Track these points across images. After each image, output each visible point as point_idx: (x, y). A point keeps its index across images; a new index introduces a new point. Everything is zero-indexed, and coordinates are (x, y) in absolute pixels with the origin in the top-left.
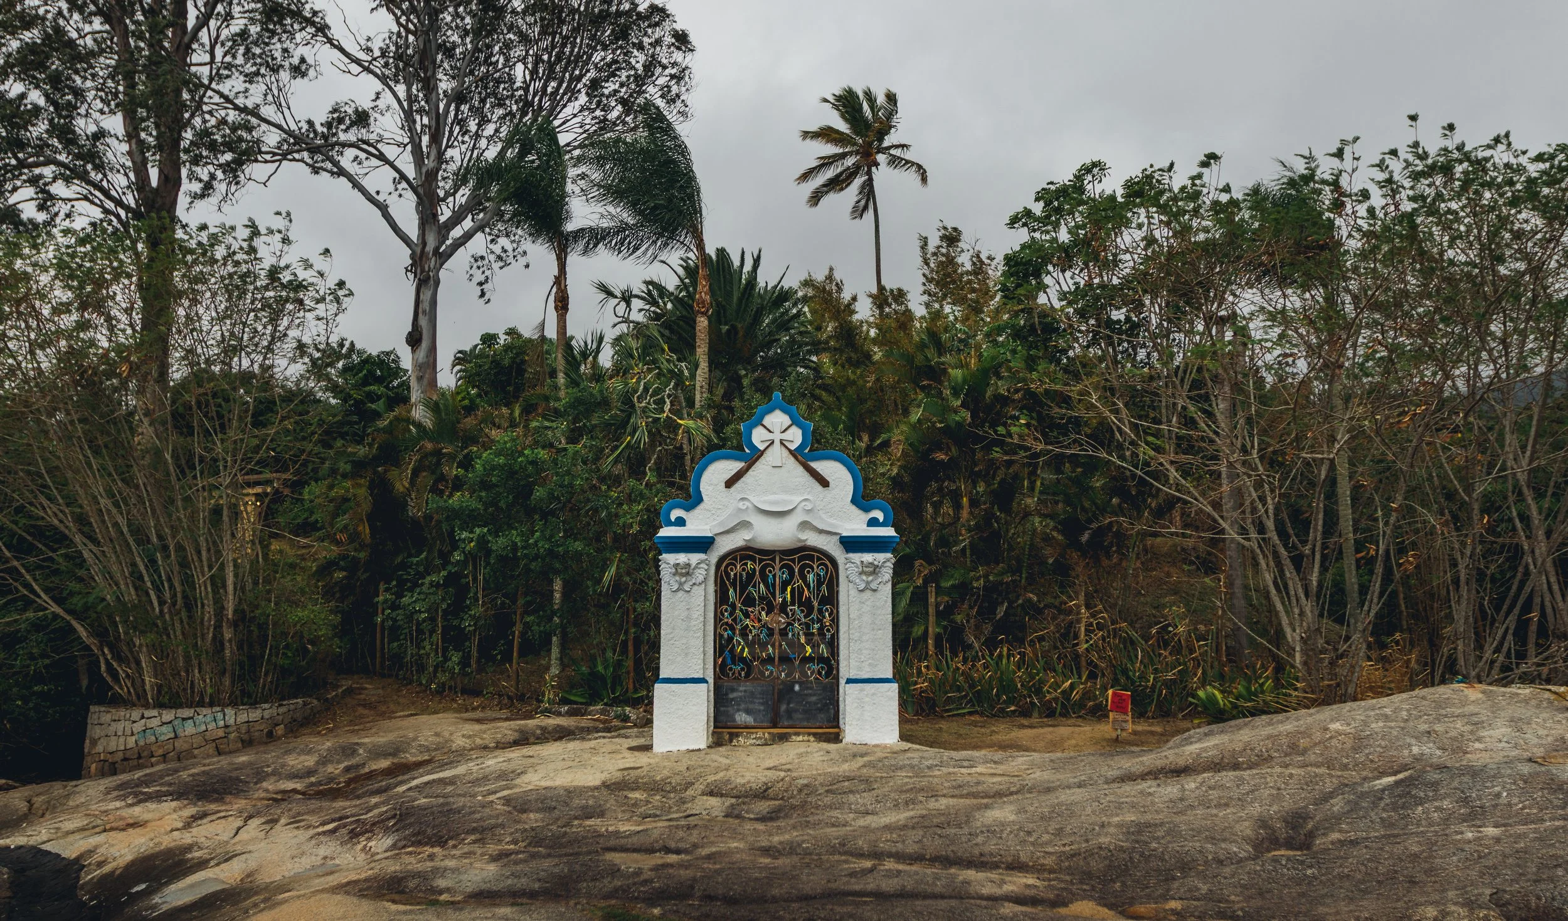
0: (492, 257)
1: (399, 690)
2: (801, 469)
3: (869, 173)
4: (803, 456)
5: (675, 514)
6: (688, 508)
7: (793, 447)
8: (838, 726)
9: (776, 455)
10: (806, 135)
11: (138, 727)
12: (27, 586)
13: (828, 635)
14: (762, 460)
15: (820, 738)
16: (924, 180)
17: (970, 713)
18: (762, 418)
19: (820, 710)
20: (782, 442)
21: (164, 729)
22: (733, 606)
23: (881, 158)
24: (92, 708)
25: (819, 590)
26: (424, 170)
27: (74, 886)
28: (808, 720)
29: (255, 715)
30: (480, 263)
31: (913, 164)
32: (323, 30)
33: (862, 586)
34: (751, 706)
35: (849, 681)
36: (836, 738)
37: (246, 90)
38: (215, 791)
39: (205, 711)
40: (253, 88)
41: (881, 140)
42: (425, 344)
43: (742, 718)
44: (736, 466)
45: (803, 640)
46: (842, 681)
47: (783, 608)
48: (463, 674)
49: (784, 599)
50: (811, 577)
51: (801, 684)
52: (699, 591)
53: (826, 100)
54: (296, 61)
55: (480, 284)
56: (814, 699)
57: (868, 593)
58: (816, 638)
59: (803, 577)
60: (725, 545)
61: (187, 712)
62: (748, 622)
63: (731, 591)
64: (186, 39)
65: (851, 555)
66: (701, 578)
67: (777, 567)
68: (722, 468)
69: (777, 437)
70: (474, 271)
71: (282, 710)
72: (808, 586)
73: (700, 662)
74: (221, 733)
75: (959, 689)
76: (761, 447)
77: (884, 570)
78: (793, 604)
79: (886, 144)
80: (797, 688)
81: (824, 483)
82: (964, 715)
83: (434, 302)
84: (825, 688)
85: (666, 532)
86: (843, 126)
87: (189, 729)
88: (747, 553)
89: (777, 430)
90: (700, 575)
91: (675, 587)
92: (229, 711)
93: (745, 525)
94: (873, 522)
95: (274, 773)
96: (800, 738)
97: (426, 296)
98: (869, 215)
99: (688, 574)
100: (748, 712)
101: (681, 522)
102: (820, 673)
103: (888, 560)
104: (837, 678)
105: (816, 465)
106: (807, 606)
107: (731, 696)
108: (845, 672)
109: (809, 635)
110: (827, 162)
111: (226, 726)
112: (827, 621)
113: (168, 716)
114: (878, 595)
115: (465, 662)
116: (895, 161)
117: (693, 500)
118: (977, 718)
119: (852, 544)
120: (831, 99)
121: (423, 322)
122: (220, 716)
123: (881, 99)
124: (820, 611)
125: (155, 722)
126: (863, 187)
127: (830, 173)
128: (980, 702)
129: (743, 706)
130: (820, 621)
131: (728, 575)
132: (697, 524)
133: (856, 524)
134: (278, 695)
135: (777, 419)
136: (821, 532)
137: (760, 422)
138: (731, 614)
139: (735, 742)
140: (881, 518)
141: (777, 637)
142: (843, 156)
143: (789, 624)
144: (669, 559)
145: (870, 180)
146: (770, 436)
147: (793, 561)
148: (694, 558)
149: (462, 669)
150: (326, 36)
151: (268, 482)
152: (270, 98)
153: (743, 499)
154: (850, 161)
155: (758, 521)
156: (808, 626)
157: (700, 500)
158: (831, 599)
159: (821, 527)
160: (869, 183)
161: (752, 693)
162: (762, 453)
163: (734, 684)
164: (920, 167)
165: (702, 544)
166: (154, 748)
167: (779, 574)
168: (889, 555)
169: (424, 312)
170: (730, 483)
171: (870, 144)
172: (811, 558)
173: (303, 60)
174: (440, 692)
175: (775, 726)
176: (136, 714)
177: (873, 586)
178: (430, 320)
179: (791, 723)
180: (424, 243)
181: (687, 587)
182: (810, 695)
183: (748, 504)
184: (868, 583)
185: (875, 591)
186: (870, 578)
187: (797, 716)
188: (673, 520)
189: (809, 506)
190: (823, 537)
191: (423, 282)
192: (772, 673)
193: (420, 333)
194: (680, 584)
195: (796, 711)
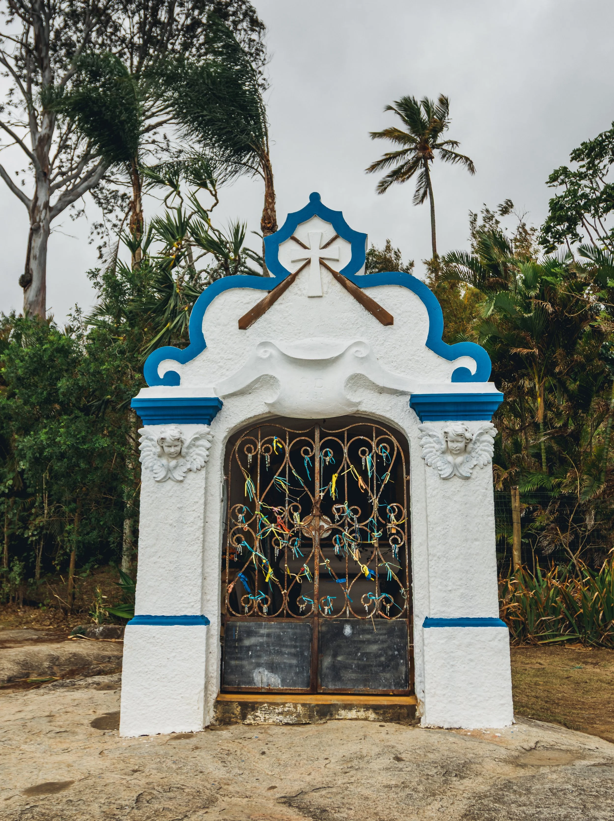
0: (109, 225)
2: (351, 299)
3: (426, 165)
5: (165, 367)
6: (184, 360)
7: (338, 268)
8: (412, 693)
9: (313, 281)
10: (375, 135)
13: (395, 548)
14: (293, 288)
15: (384, 713)
16: (472, 169)
17: (570, 641)
18: (294, 228)
19: (385, 667)
20: (322, 262)
22: (252, 506)
23: (436, 152)
25: (380, 481)
26: (37, 136)
28: (365, 682)
30: (99, 230)
31: (461, 157)
33: (447, 472)
34: (277, 659)
35: (429, 622)
36: (410, 716)
41: (435, 137)
42: (35, 285)
43: (264, 677)
44: (256, 297)
45: (356, 555)
46: (418, 622)
47: (326, 506)
48: (24, 584)
49: (328, 493)
50: (368, 460)
51: (354, 625)
52: (197, 482)
53: (389, 108)
55: (100, 248)
56: (374, 648)
57: (457, 482)
58: (377, 552)
59: (356, 461)
60: (239, 412)
62: (272, 528)
63: (248, 480)
65: (428, 424)
66: (200, 462)
67: (317, 445)
68: (234, 301)
69: (315, 254)
70: (95, 236)
72: (364, 473)
73: (197, 590)
75: (555, 611)
76: (292, 269)
77: (480, 447)
78: (341, 500)
79: (439, 141)
80: (348, 630)
81: (386, 319)
82: (562, 643)
83: (44, 249)
84: (390, 632)
85: (149, 393)
86: (404, 128)
88: (267, 426)
89: (315, 246)
90: (198, 457)
91: (161, 474)
93: (265, 382)
94: (461, 375)
96: (353, 712)
97: (37, 242)
98: (427, 201)
100: (272, 668)
101: (173, 379)
102: (383, 608)
103: (486, 431)
104: (409, 614)
105: (371, 293)
106: (362, 503)
107: (247, 642)
108: (422, 607)
109: (363, 547)
110: (390, 157)
112: (392, 526)
114: (471, 484)
116: (446, 155)
117: (191, 346)
118: (577, 648)
119: (429, 408)
120: (394, 106)
121: (34, 265)
123: (436, 103)
124: (383, 514)
126: (421, 177)
127: (394, 166)
128: (580, 627)
129: (264, 659)
130: (381, 526)
131: (244, 458)
132: (196, 382)
133: (435, 379)
135: (315, 230)
136: (382, 390)
137: (290, 235)
138: (248, 517)
139: (250, 719)
140: (473, 371)
141: (316, 550)
142: (404, 152)
143: (335, 532)
144: (154, 433)
145: (427, 170)
146: (305, 254)
147: (340, 435)
148: (189, 431)
149: (24, 581)
153: (264, 344)
154: (410, 156)
155: (284, 375)
156: (364, 534)
157: (202, 346)
158: (398, 493)
159: (381, 383)
160: (426, 175)
161: (279, 639)
162: (294, 277)
163: (252, 625)
164: (467, 159)
165: (204, 411)
167: (318, 455)
168: (488, 424)
169: (35, 257)
170: (245, 323)
171: (427, 141)
172: (367, 431)
175: (314, 691)
177: (465, 471)
178: (40, 264)
179: (339, 686)
180: (36, 198)
181: (178, 475)
182: (369, 642)
183: (270, 350)
184: (456, 467)
185: (467, 478)
186: (460, 459)
187: (349, 675)
188: (161, 376)
189: (363, 352)
190: (385, 399)
191: (34, 231)
192: (309, 607)
193: (31, 276)
194: (169, 470)
195: (346, 667)
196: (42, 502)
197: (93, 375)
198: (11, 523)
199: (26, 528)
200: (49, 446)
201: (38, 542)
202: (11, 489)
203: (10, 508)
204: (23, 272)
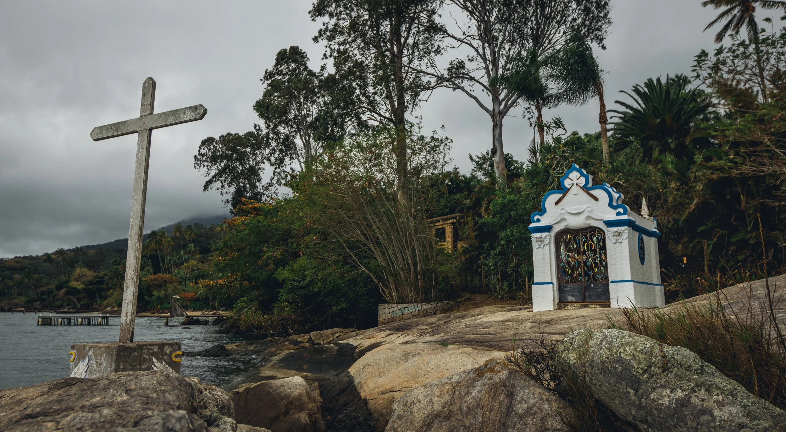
1: (488, 299)
2: (586, 194)
4: (585, 189)
5: (536, 218)
6: (541, 215)
7: (582, 185)
8: (609, 301)
9: (575, 190)
11: (391, 310)
12: (354, 261)
13: (604, 263)
14: (569, 192)
15: (601, 306)
18: (568, 175)
19: (603, 295)
20: (577, 184)
21: (399, 311)
24: (379, 305)
25: (599, 245)
26: (491, 78)
27: (354, 353)
28: (598, 299)
29: (428, 306)
30: (528, 110)
32: (445, 31)
33: (615, 241)
34: (574, 294)
35: (612, 282)
36: (609, 306)
37: (420, 64)
38: (402, 329)
39: (411, 305)
40: (422, 62)
42: (498, 152)
43: (570, 298)
44: (560, 196)
45: (593, 265)
46: (610, 282)
47: (584, 252)
48: (509, 291)
49: (584, 249)
50: (595, 239)
51: (594, 284)
52: (547, 248)
54: (436, 47)
55: (529, 119)
56: (599, 290)
57: (618, 244)
58: (599, 264)
59: (592, 239)
60: (557, 228)
61: (406, 305)
62: (569, 259)
63: (562, 246)
64: (401, 48)
65: (609, 229)
66: (547, 242)
67: (580, 236)
68: (554, 197)
69: (575, 182)
70: (526, 114)
71: (439, 305)
72: (594, 243)
73: (550, 275)
74: (417, 313)
76: (569, 187)
77: (624, 234)
78: (588, 251)
80: (592, 285)
81: (596, 199)
83: (500, 134)
84: (604, 286)
85: (532, 225)
87: (407, 311)
88: (566, 231)
89: (574, 179)
90: (547, 241)
91: (538, 247)
92: (419, 305)
93: (563, 220)
94: (618, 214)
95: (422, 324)
96: (593, 306)
97: (497, 132)
99: (541, 241)
100: (572, 296)
101: (539, 221)
102: (601, 279)
103: (626, 230)
104: (608, 281)
105: (592, 192)
106: (594, 251)
107: (565, 289)
108: (611, 278)
109: (596, 263)
111: (419, 311)
112: (603, 257)
113: (400, 306)
114: (622, 244)
115: (510, 286)
117: (543, 211)
119: (610, 224)
121: (497, 143)
122: (416, 306)
124: (600, 254)
125: (396, 309)
129: (570, 294)
130: (600, 257)
131: (560, 240)
132: (545, 221)
133: (611, 215)
134: (438, 299)
135: (574, 175)
136: (596, 220)
137: (567, 177)
139: (566, 308)
140: (622, 211)
141: (582, 264)
143: (587, 259)
144: (535, 236)
146: (572, 182)
147: (587, 233)
148: (544, 234)
149: (509, 289)
150: (447, 34)
151: (455, 218)
152: (429, 64)
153: (562, 209)
155: (568, 217)
156: (595, 259)
157: (545, 211)
158: (604, 248)
159: (595, 217)
161: (574, 289)
162: (569, 189)
163: (566, 285)
165: (548, 229)
166: (396, 318)
167: (581, 238)
168: (626, 227)
169: (497, 139)
170: (557, 203)
172: (595, 231)
173: (439, 46)
174: (502, 299)
175: (584, 302)
176: (390, 306)
177: (620, 241)
178: (499, 142)
179: (591, 300)
180: (494, 109)
181: (542, 246)
182: (598, 288)
183: (564, 211)
184: (617, 240)
185: (621, 243)
186: (618, 238)
187: (593, 297)
188: (535, 219)
189: (590, 209)
190: (597, 222)
191: (495, 127)
192: (581, 280)
193: (496, 149)
194: (539, 245)
195: (592, 295)
196: (512, 257)
197: (523, 209)
198: (501, 266)
199: (507, 268)
200: (511, 236)
201: (512, 273)
202: (499, 252)
203: (499, 260)
204: (492, 147)
